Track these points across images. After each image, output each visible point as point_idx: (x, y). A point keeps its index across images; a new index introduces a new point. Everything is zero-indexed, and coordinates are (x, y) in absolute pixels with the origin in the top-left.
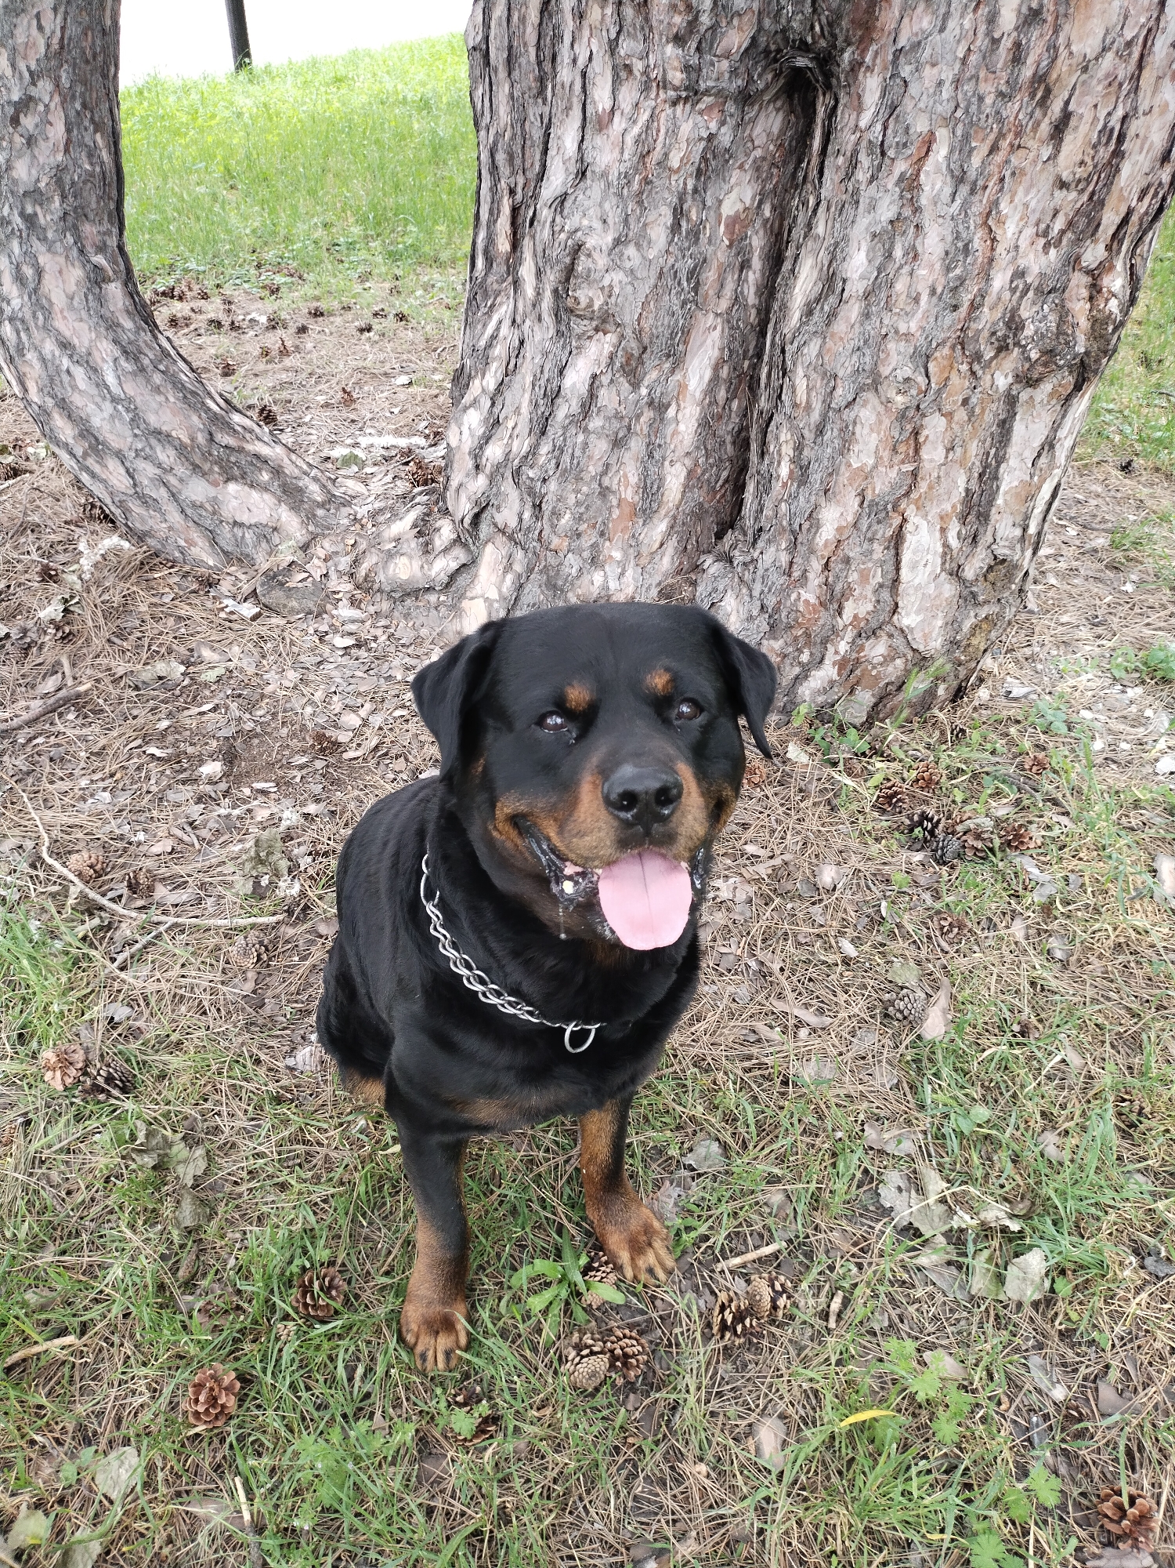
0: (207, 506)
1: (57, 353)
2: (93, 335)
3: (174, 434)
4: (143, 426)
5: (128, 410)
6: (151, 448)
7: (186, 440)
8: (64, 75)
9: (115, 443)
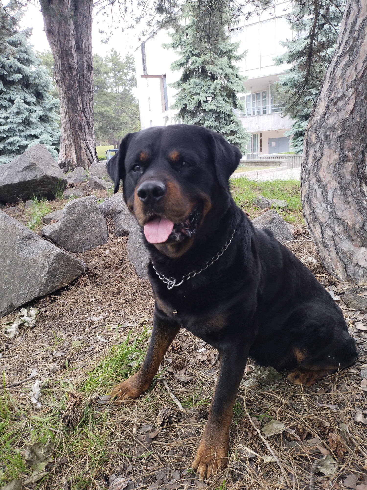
0: (348, 254)
1: (315, 183)
2: (331, 179)
3: (346, 221)
4: (334, 215)
5: (331, 208)
6: (334, 224)
7: (350, 224)
8: (360, 87)
9: (321, 219)
